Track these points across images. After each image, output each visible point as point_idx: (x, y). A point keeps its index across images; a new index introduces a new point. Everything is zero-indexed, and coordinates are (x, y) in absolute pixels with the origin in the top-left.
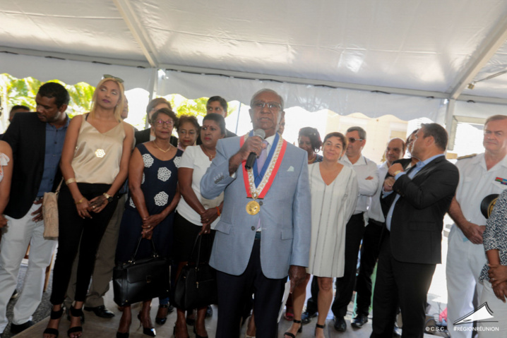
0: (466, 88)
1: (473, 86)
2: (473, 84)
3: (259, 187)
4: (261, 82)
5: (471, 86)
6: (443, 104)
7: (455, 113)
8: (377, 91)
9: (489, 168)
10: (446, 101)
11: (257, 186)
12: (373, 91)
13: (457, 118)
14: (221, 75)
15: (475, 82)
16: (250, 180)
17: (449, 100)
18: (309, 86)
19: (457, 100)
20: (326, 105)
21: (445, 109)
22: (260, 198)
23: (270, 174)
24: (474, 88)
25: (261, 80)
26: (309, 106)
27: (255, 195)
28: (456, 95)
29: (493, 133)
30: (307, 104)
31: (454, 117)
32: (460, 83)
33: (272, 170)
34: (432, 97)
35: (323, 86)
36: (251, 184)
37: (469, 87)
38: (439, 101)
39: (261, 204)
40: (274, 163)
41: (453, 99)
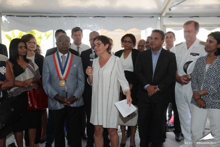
0: (168, 11)
1: (171, 9)
2: (171, 8)
3: (64, 75)
4: (64, 18)
5: (170, 9)
6: (158, 20)
7: (165, 24)
8: (126, 17)
9: (188, 48)
10: (159, 18)
11: (63, 75)
12: (124, 17)
13: (165, 26)
14: (41, 16)
15: (171, 7)
16: (59, 73)
17: (160, 18)
18: (91, 18)
19: (164, 17)
20: (101, 27)
21: (159, 22)
22: (65, 79)
23: (67, 69)
24: (172, 10)
25: (64, 17)
26: (92, 28)
27: (62, 78)
28: (164, 15)
29: (187, 32)
30: (91, 27)
31: (164, 25)
32: (165, 8)
33: (68, 67)
34: (153, 17)
35: (99, 17)
36: (60, 74)
37: (169, 10)
38: (156, 18)
39: (66, 81)
40: (69, 65)
41: (163, 17)
